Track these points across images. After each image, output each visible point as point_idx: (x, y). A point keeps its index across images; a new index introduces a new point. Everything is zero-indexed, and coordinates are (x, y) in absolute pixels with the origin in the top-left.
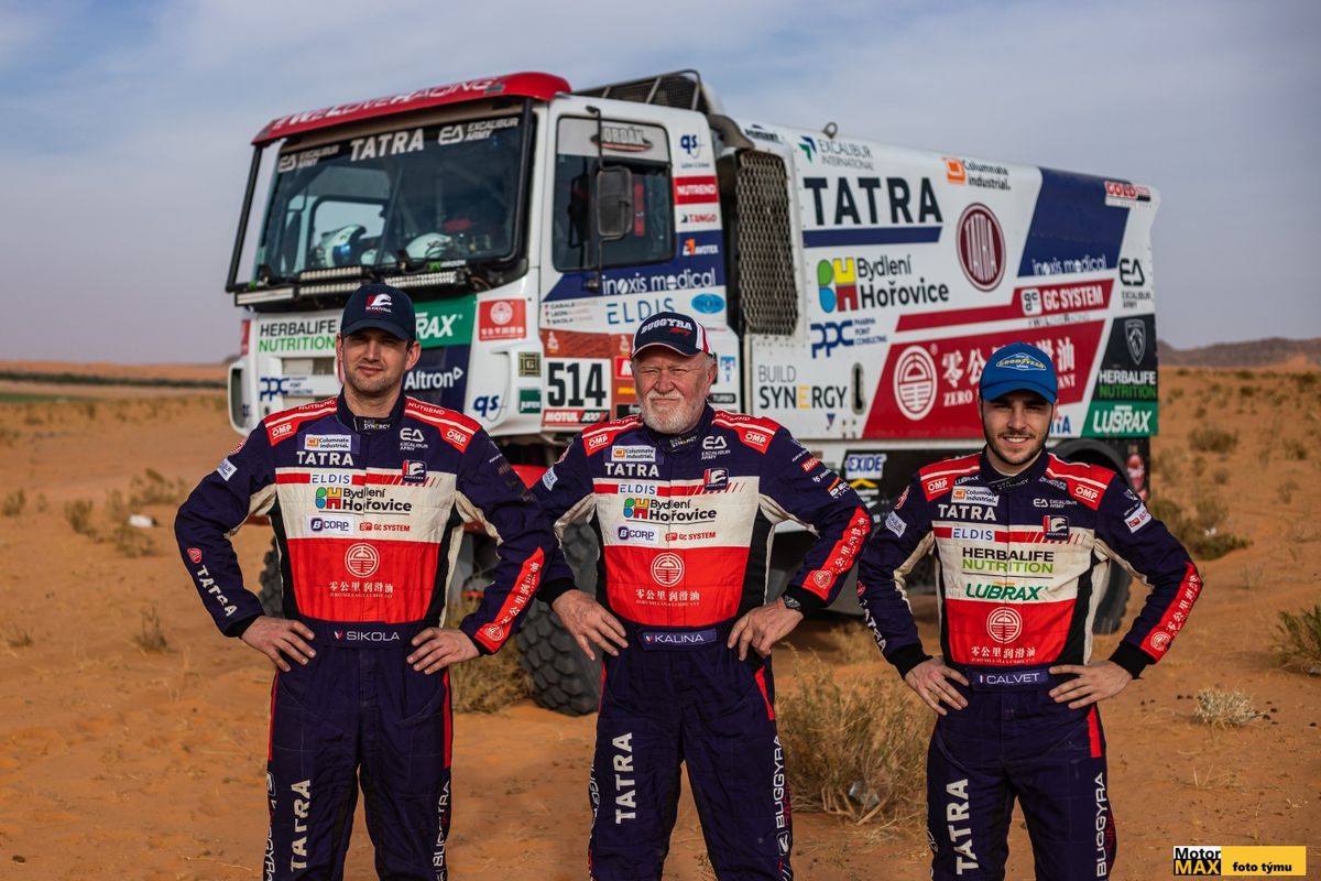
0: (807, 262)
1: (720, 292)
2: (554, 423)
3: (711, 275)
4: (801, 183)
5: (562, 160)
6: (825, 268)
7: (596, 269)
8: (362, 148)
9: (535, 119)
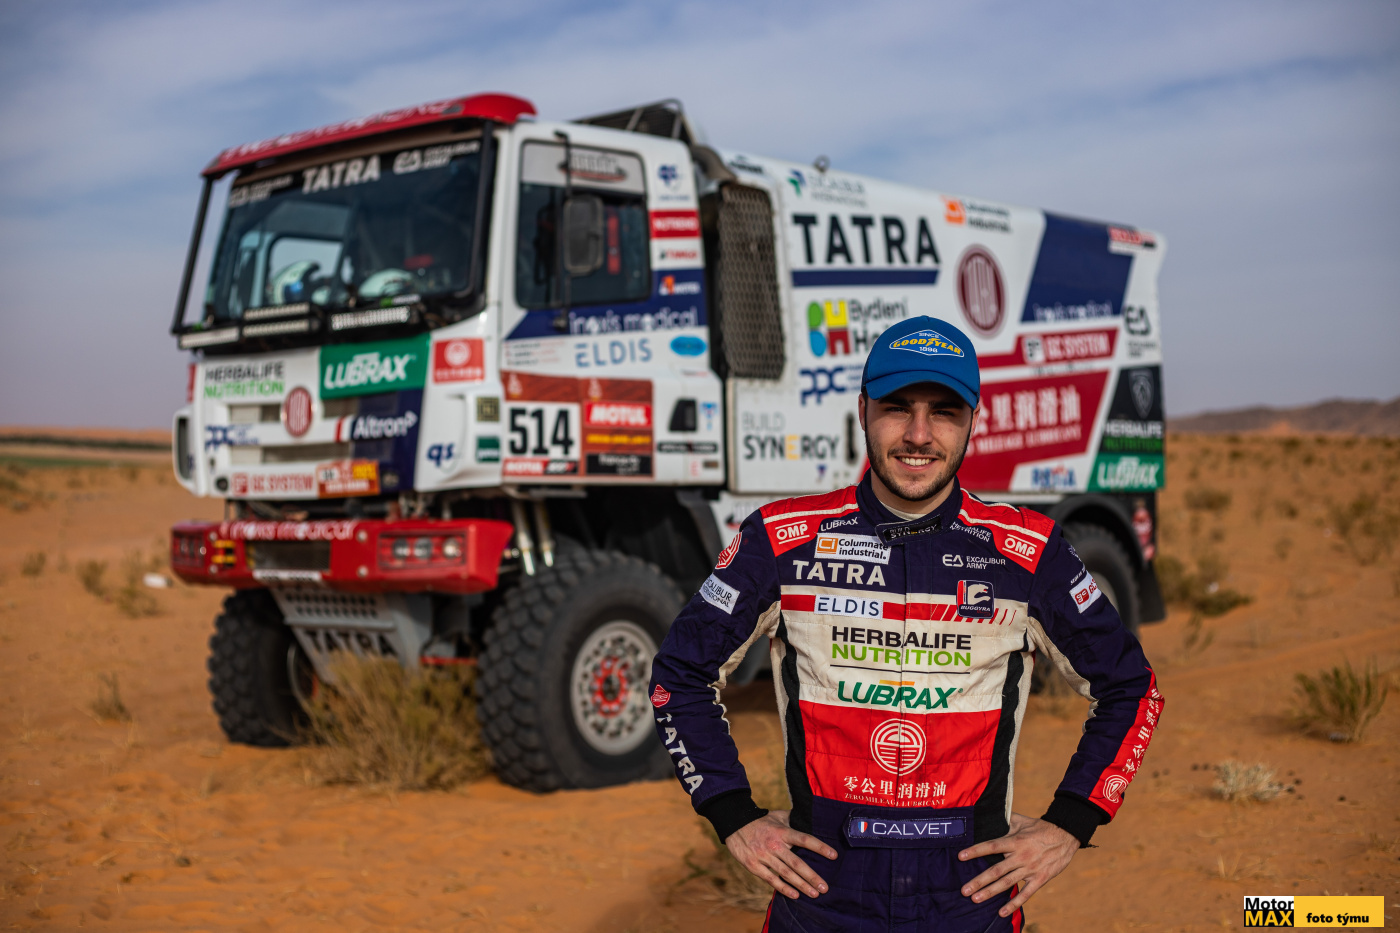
0: (795, 303)
1: (702, 333)
2: (515, 474)
3: (691, 315)
4: (788, 219)
5: (527, 189)
6: (815, 311)
7: (563, 306)
8: (315, 179)
9: (495, 145)
